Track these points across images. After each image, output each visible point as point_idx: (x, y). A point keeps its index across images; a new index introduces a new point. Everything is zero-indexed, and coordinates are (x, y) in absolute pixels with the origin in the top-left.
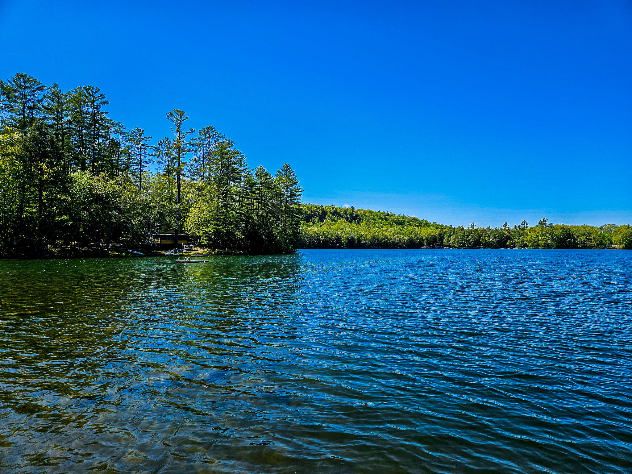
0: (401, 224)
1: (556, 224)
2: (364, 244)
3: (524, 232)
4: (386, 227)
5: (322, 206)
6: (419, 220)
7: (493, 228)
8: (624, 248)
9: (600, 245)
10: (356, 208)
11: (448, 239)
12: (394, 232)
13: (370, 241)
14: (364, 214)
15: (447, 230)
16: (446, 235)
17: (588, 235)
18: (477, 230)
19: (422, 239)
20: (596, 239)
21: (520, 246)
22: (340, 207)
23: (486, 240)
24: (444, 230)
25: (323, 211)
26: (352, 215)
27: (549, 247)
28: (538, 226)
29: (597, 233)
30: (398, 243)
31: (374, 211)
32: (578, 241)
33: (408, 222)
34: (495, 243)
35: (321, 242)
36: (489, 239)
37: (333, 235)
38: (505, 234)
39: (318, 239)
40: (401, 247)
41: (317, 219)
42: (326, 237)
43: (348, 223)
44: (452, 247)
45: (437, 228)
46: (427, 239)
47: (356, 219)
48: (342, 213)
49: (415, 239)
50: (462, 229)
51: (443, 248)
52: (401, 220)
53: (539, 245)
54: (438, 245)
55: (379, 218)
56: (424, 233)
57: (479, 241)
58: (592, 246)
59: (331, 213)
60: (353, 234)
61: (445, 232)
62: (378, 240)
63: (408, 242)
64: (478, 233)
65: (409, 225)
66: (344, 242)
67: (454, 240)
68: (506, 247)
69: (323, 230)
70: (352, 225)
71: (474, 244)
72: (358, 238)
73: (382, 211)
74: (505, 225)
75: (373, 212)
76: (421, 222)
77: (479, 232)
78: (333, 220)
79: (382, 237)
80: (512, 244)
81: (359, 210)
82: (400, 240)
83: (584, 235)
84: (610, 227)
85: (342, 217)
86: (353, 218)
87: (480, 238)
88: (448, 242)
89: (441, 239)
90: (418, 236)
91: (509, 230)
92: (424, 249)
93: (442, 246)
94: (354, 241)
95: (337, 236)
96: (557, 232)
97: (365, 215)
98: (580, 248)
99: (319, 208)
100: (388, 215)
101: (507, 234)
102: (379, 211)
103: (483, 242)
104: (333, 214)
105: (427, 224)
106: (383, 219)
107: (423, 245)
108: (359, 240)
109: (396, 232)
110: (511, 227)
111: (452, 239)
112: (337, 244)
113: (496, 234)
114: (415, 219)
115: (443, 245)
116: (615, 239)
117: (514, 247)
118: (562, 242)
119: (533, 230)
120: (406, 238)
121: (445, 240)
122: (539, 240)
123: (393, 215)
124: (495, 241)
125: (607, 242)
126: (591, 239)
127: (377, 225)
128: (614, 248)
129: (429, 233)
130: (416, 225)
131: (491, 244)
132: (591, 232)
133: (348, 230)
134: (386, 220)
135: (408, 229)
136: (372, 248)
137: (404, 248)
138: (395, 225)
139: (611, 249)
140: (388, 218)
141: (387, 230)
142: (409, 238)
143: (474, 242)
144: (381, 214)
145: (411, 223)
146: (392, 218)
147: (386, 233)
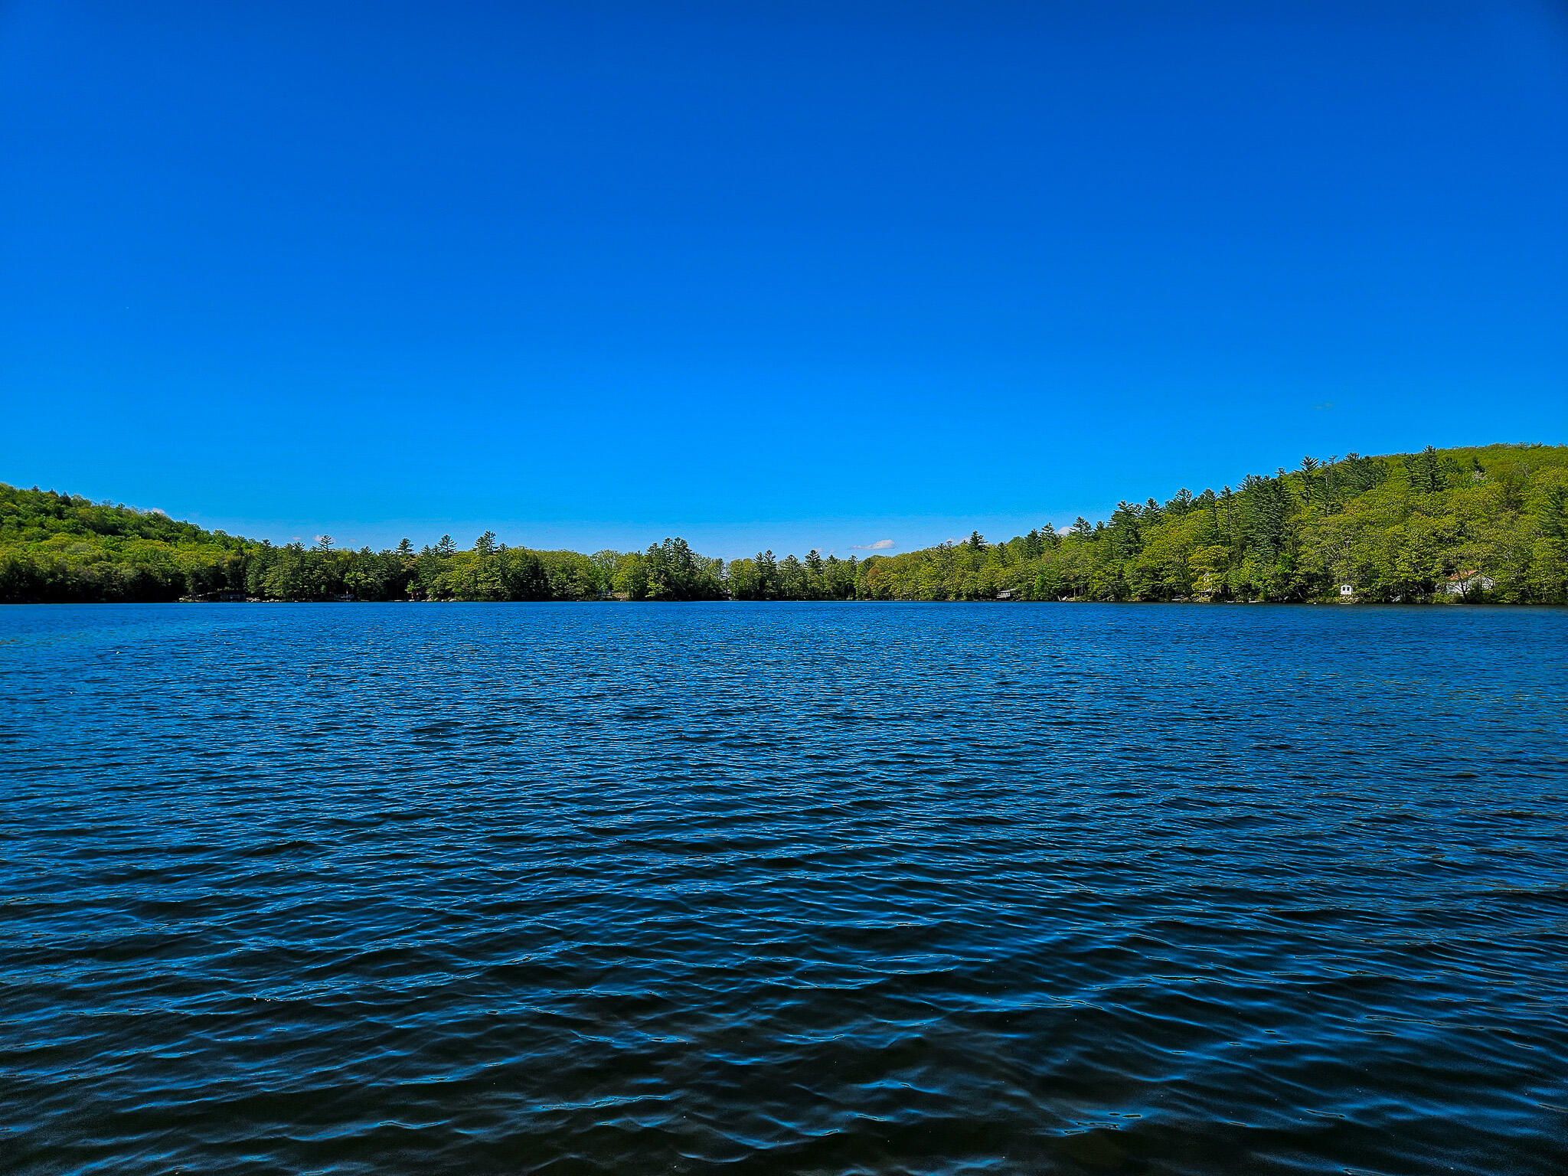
0: (112, 530)
1: (512, 545)
3: (445, 562)
4: (58, 538)
6: (171, 524)
7: (376, 551)
8: (631, 599)
9: (592, 593)
11: (257, 576)
12: (87, 554)
15: (255, 551)
16: (255, 564)
17: (570, 571)
18: (334, 556)
19: (179, 575)
20: (584, 579)
21: (436, 595)
23: (357, 581)
24: (247, 551)
27: (496, 596)
28: (475, 550)
29: (587, 568)
30: (100, 586)
32: (552, 584)
33: (137, 527)
34: (379, 588)
36: (366, 578)
38: (403, 567)
40: (112, 598)
44: (268, 598)
45: (227, 547)
46: (196, 576)
49: (158, 575)
50: (297, 552)
51: (242, 600)
52: (113, 520)
53: (477, 593)
54: (228, 592)
55: (35, 510)
56: (186, 558)
57: (340, 582)
58: (577, 595)
61: (250, 558)
62: (30, 577)
63: (133, 583)
64: (338, 563)
65: (141, 535)
67: (275, 579)
68: (405, 597)
71: (327, 589)
73: (43, 490)
74: (405, 544)
75: (13, 491)
76: (179, 527)
77: (340, 559)
79: (44, 567)
80: (418, 590)
82: (108, 576)
83: (564, 570)
84: (609, 556)
87: (343, 574)
88: (259, 583)
89: (238, 577)
90: (168, 567)
91: (412, 556)
93: (240, 594)
96: (513, 564)
98: (555, 599)
100: (66, 501)
101: (408, 566)
102: (36, 489)
103: (352, 584)
105: (196, 536)
106: (48, 513)
107: (184, 592)
109: (96, 553)
110: (417, 550)
111: (271, 577)
113: (382, 567)
114: (158, 518)
115: (243, 592)
116: (617, 580)
117: (425, 597)
118: (523, 586)
119: (464, 559)
120: (128, 572)
121: (250, 579)
122: (476, 582)
123: (82, 504)
124: (379, 582)
125: (604, 587)
126: (575, 581)
127: (28, 531)
128: (615, 599)
129: (203, 558)
130: (161, 536)
131: (371, 589)
132: (576, 564)
134: (60, 517)
135: (136, 546)
137: (122, 600)
138: (91, 532)
139: (610, 600)
140: (68, 511)
141: (62, 547)
142: (139, 572)
143: (329, 585)
144: (41, 498)
145: (146, 529)
146: (81, 511)
147: (58, 557)
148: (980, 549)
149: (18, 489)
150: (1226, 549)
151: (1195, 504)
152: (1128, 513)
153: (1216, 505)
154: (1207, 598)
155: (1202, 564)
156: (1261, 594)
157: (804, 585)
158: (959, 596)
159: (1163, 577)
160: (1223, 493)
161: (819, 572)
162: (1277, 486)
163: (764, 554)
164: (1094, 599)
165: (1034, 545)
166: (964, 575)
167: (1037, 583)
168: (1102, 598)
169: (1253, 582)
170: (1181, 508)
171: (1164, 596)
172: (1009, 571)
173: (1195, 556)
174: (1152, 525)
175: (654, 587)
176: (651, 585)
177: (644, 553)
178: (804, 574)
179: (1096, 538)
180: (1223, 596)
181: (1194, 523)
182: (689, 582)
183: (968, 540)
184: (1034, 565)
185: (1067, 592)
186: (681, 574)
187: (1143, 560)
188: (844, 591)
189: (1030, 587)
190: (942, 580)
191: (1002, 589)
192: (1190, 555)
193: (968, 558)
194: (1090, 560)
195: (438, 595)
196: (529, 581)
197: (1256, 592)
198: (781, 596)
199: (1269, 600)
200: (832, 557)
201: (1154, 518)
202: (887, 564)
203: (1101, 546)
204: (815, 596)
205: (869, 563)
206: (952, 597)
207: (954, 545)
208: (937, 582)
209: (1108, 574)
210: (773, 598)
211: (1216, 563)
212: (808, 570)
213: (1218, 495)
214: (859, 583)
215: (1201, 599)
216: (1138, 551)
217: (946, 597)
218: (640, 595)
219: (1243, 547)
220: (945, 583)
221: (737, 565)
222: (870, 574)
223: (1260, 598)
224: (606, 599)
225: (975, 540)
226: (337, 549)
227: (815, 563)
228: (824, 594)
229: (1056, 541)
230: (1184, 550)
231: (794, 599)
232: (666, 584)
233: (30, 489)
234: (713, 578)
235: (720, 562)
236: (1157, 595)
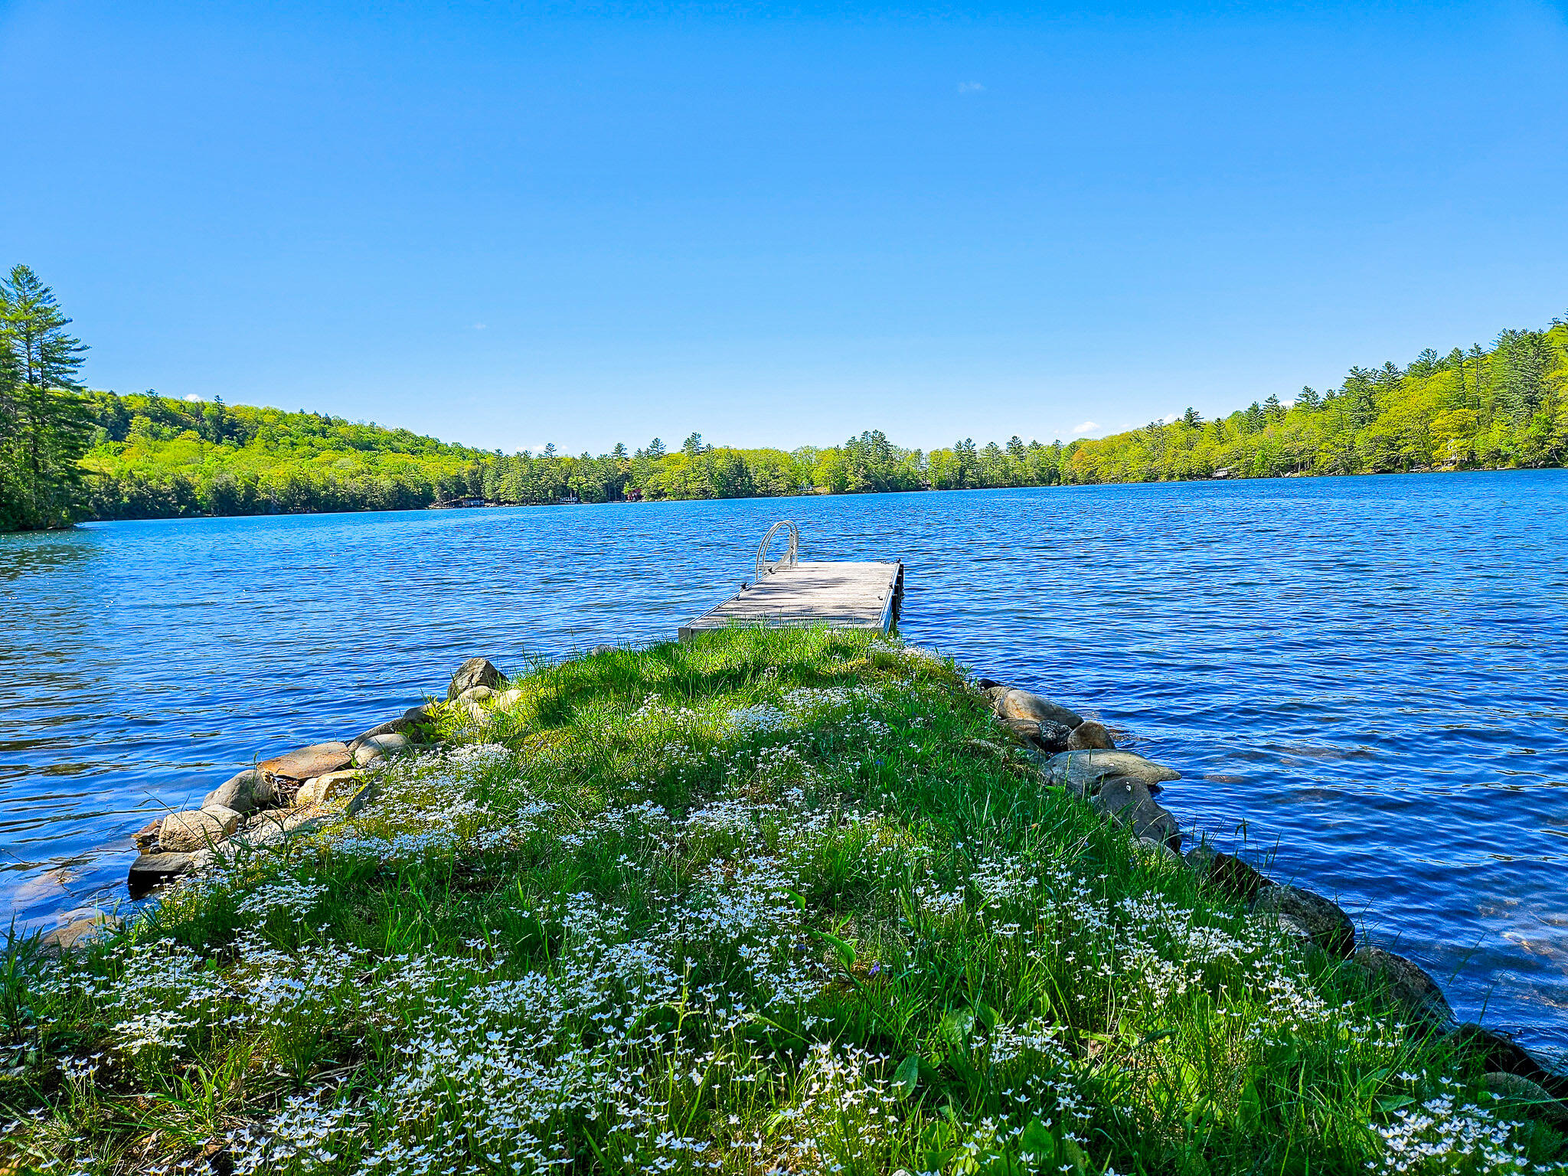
0: (367, 447)
1: (718, 445)
2: (267, 502)
3: (656, 464)
4: (325, 456)
5: (111, 393)
6: (415, 438)
7: (594, 456)
8: (832, 493)
9: (794, 487)
10: (229, 404)
11: (493, 483)
12: (351, 469)
13: (284, 495)
14: (256, 420)
15: (489, 461)
16: (489, 474)
17: (773, 468)
18: (559, 461)
19: (428, 484)
20: (786, 475)
21: (650, 495)
22: (178, 399)
23: (579, 485)
24: (482, 461)
25: (120, 409)
26: (217, 421)
27: (705, 494)
28: (683, 451)
29: (789, 464)
30: (365, 497)
31: (288, 413)
32: (756, 481)
33: (388, 442)
34: (599, 490)
35: (126, 500)
36: (587, 482)
37: (165, 480)
38: (619, 470)
39: (113, 492)
40: (375, 507)
41: (100, 432)
42: (140, 484)
43: (207, 444)
44: (504, 503)
45: (465, 458)
46: (441, 485)
47: (231, 434)
48: (187, 417)
49: (411, 486)
50: (524, 458)
51: (481, 506)
52: (367, 437)
53: (688, 493)
54: (469, 499)
55: (303, 431)
56: (433, 470)
57: (564, 487)
58: (780, 491)
59: (146, 415)
60: (231, 477)
61: (485, 467)
62: (308, 490)
63: (392, 494)
64: (562, 469)
65: (392, 449)
66: (204, 499)
67: (509, 485)
68: (622, 498)
69: (128, 467)
70: (222, 449)
71: (554, 494)
72: (248, 487)
73: (309, 412)
74: (619, 448)
75: (285, 415)
76: (420, 442)
77: (563, 465)
78: (156, 435)
79: (318, 481)
80: (634, 491)
81: (238, 410)
82: (370, 488)
83: (766, 468)
84: (808, 452)
85: (187, 426)
86: (222, 429)
87: (566, 478)
88: (494, 490)
89: (477, 485)
90: (418, 477)
91: (627, 459)
92: (434, 510)
93: (479, 500)
94: (234, 495)
95: (177, 483)
96: (719, 463)
97: (262, 423)
98: (759, 496)
99: (103, 400)
100: (328, 421)
101: (624, 469)
102: (302, 412)
103: (575, 487)
104: (156, 419)
105: (437, 448)
106: (314, 433)
107: (432, 500)
108: (251, 492)
109: (359, 467)
110: (631, 454)
111: (504, 484)
112: (179, 504)
113: (600, 470)
114: (404, 433)
115: (481, 498)
116: (818, 475)
117: (640, 497)
118: (729, 484)
119: (675, 461)
120: (386, 483)
121: (487, 487)
122: (686, 482)
123: (342, 423)
124: (599, 484)
125: (805, 482)
126: (778, 477)
127: (300, 450)
128: (816, 494)
129: (446, 468)
130: (409, 450)
131: (592, 492)
132: (778, 462)
133: (209, 463)
134: (325, 437)
135: (388, 460)
136: (291, 513)
137: (383, 509)
138: (351, 449)
139: (811, 494)
140: (331, 430)
141: (330, 463)
142: (395, 484)
143: (554, 489)
144: (308, 419)
145: (396, 444)
146: (340, 430)
147: (328, 472)
148: (1196, 426)
149: (288, 412)
150: (1474, 412)
151: (1442, 365)
152: (1362, 379)
153: (1464, 364)
154: (1451, 467)
155: (1445, 430)
156: (1512, 461)
157: (1006, 474)
158: (1171, 477)
159: (1400, 447)
160: (1472, 351)
161: (1022, 458)
162: (1536, 340)
163: (963, 442)
164: (1321, 474)
165: (1254, 419)
166: (1176, 455)
167: (1258, 458)
168: (1330, 472)
169: (1502, 448)
170: (1425, 369)
171: (1401, 467)
172: (1226, 448)
173: (1438, 421)
174: (1389, 390)
175: (855, 480)
176: (851, 478)
177: (843, 446)
178: (1005, 462)
179: (1324, 408)
180: (1470, 463)
181: (1439, 384)
182: (888, 474)
183: (1182, 417)
184: (1253, 441)
185: (1293, 468)
186: (880, 466)
187: (1377, 430)
188: (1049, 477)
189: (1249, 464)
190: (1153, 461)
191: (1218, 467)
192: (1432, 421)
193: (1181, 437)
194: (1318, 431)
195: (652, 496)
196: (735, 479)
197: (1506, 458)
198: (982, 484)
199: (1521, 465)
200: (1034, 443)
201: (1392, 379)
202: (1093, 447)
203: (1332, 414)
204: (1017, 483)
205: (1074, 447)
206: (1163, 478)
207: (1166, 422)
208: (1147, 462)
209: (1337, 446)
210: (974, 487)
211: (1462, 428)
212: (1011, 457)
213: (1467, 353)
214: (1065, 467)
215: (1443, 468)
216: (1372, 419)
217: (1156, 479)
218: (840, 489)
219: (1493, 409)
220: (1155, 464)
221: (937, 455)
222: (1075, 458)
223: (1511, 464)
224: (807, 494)
225: (1191, 416)
226: (560, 456)
227: (1016, 447)
228: (1026, 481)
229: (1280, 414)
230: (1426, 415)
231: (996, 487)
232: (866, 477)
233: (297, 411)
234: (912, 469)
235: (919, 453)
236: (1391, 466)
